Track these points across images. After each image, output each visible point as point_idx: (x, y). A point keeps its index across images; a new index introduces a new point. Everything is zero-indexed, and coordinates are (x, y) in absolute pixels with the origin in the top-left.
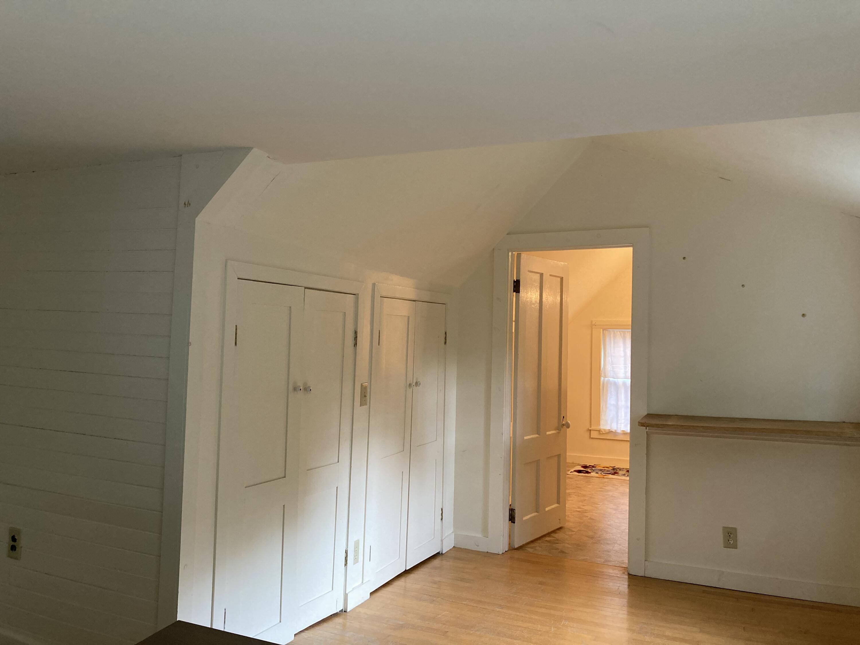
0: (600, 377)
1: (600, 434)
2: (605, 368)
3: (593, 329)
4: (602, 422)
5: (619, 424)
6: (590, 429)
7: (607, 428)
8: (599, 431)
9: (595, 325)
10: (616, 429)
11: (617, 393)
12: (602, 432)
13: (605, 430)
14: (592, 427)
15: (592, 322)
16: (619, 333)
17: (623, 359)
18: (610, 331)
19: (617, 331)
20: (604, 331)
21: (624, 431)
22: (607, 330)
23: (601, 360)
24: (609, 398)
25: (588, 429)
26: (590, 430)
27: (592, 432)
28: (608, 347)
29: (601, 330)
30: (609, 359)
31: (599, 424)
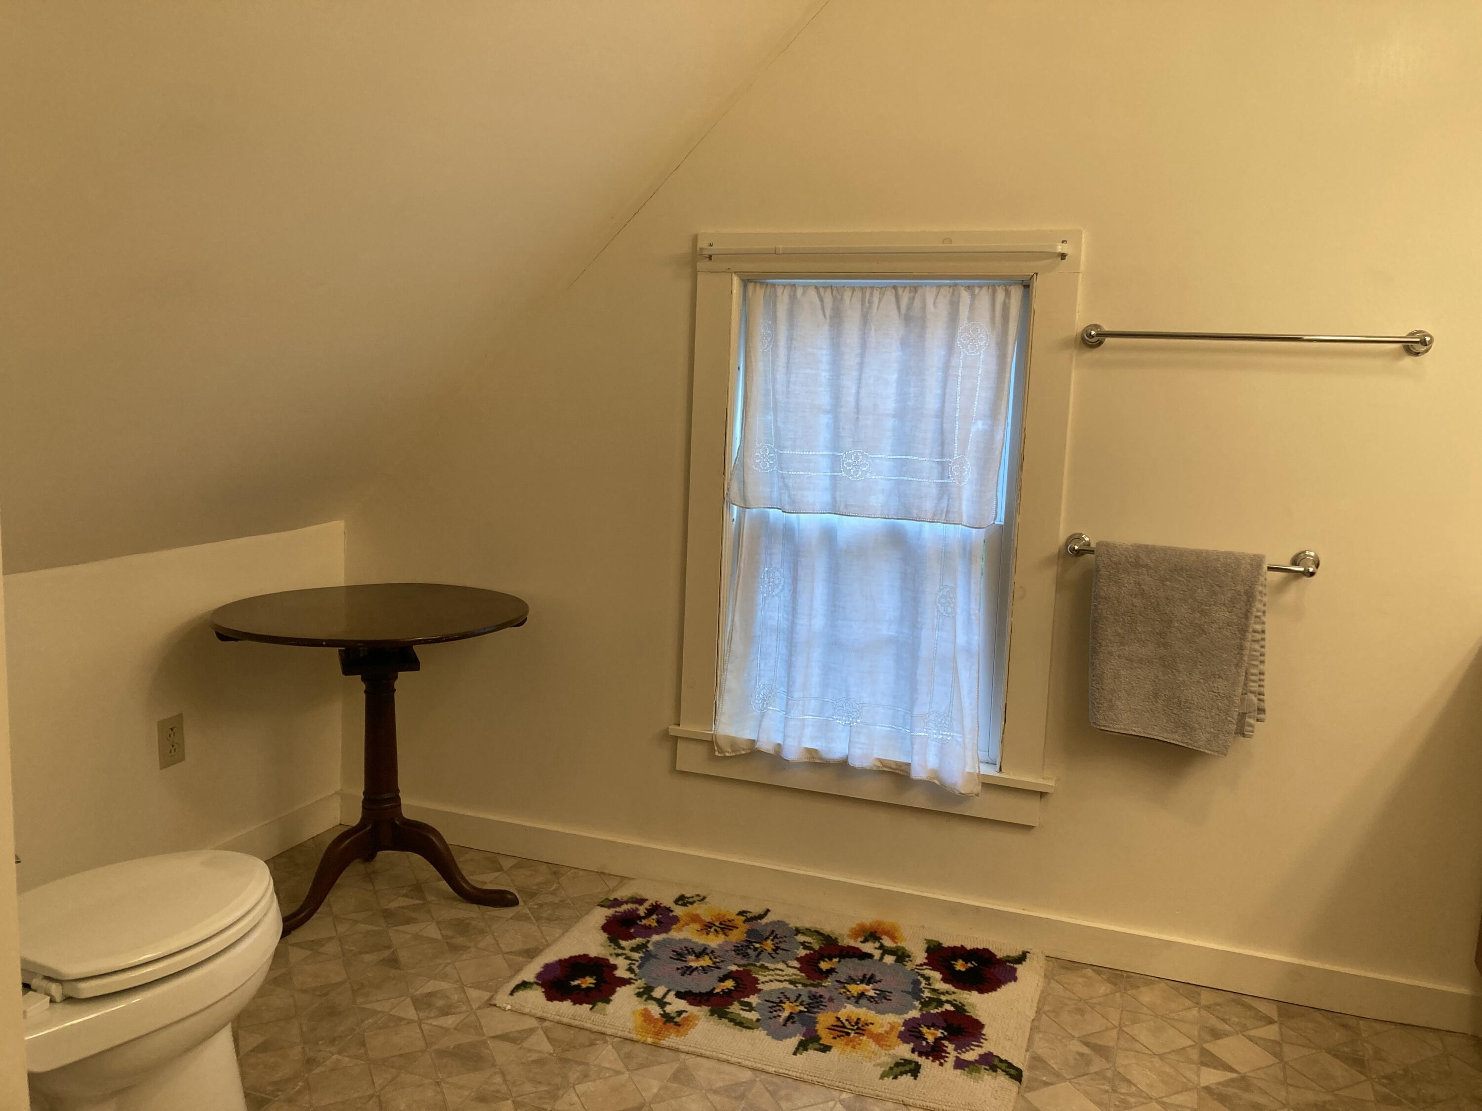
0: (723, 500)
1: (712, 757)
2: (743, 465)
3: (700, 277)
4: (727, 706)
5: (792, 723)
6: (674, 730)
7: (746, 733)
8: (711, 743)
9: (710, 257)
10: (779, 741)
11: (795, 579)
12: (721, 750)
13: (733, 743)
14: (683, 727)
15: (695, 239)
16: (812, 293)
17: (825, 420)
18: (774, 285)
19: (805, 287)
20: (751, 287)
21: (816, 751)
22: (762, 283)
23: (733, 426)
24: (760, 598)
25: (666, 732)
26: (676, 738)
27: (681, 745)
28: (760, 365)
29: (736, 280)
30: (760, 420)
31: (710, 711)
